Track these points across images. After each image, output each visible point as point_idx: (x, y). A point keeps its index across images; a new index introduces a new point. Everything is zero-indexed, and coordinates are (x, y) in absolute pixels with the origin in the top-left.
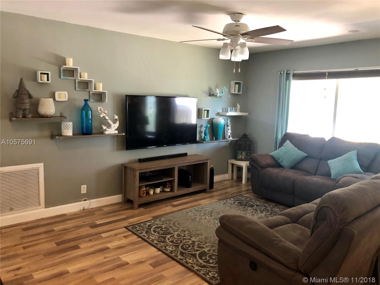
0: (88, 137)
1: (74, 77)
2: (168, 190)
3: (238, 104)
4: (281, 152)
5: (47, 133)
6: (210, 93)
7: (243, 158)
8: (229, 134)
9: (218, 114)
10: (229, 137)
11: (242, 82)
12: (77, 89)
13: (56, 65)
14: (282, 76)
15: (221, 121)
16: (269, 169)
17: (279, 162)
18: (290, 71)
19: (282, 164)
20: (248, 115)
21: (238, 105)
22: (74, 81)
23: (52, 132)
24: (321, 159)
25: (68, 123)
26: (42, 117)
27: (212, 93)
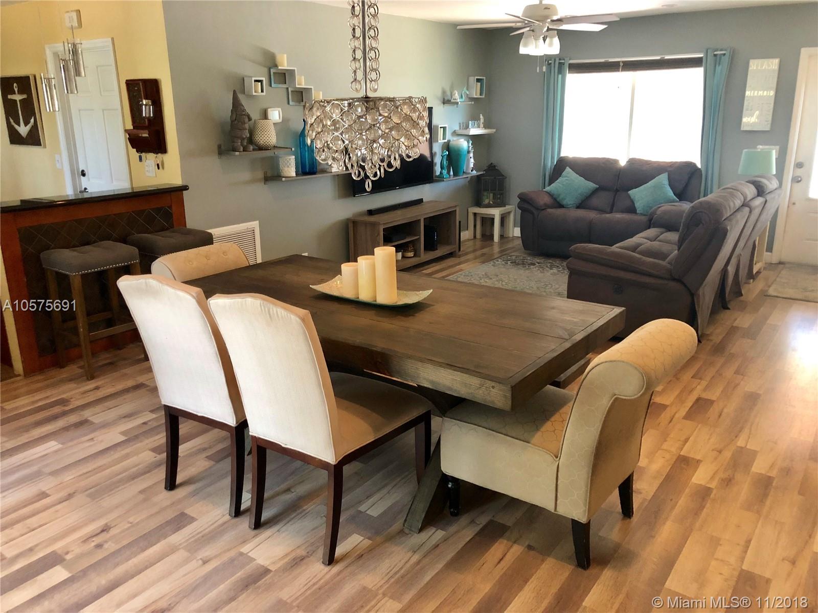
0: (312, 178)
1: (286, 83)
2: (411, 254)
3: (481, 115)
4: (561, 185)
5: (260, 175)
6: (444, 99)
7: (491, 203)
8: (472, 165)
9: (455, 133)
10: (472, 171)
11: (485, 78)
12: (291, 103)
13: (265, 66)
14: (552, 68)
15: (464, 144)
16: (549, 210)
17: (558, 200)
18: (564, 60)
19: (564, 203)
20: (495, 132)
21: (481, 117)
22: (285, 89)
23: (265, 173)
24: (617, 191)
25: (291, 157)
26: (261, 148)
27: (446, 99)
